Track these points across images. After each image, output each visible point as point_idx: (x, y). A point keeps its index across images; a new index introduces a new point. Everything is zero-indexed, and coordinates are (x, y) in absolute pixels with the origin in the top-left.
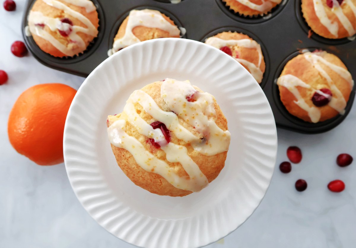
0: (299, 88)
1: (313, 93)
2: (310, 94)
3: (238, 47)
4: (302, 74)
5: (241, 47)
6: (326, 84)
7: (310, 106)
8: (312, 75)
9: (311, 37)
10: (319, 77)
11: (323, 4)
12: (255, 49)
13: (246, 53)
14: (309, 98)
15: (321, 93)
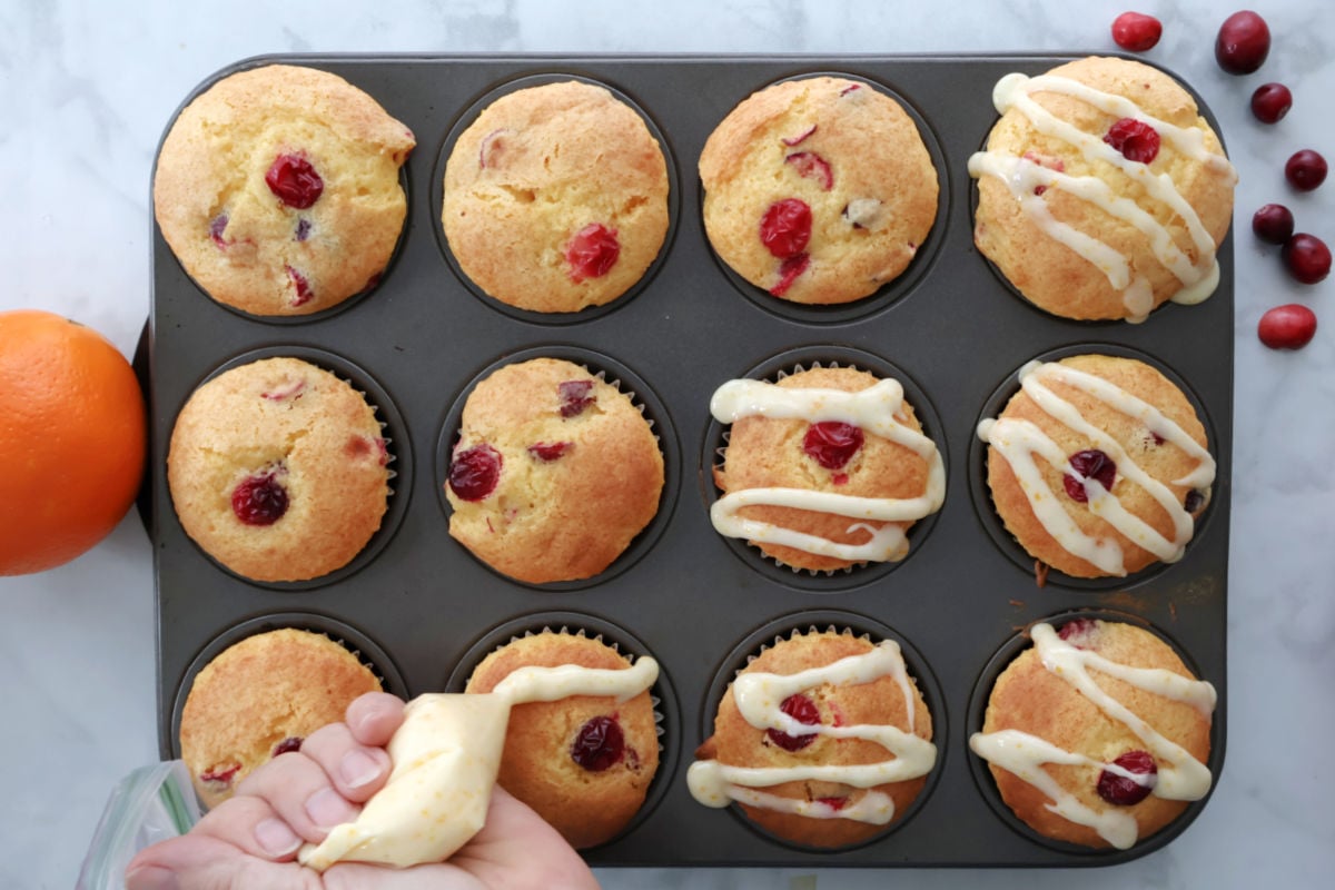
0: (1047, 766)
1: (1096, 774)
2: (1089, 779)
3: (833, 691)
4: (1048, 722)
5: (842, 688)
6: (1132, 735)
7: (1099, 811)
8: (1078, 723)
9: (1047, 582)
10: (1102, 720)
11: (1057, 496)
12: (886, 677)
13: (863, 701)
14: (1088, 790)
15: (1120, 771)
